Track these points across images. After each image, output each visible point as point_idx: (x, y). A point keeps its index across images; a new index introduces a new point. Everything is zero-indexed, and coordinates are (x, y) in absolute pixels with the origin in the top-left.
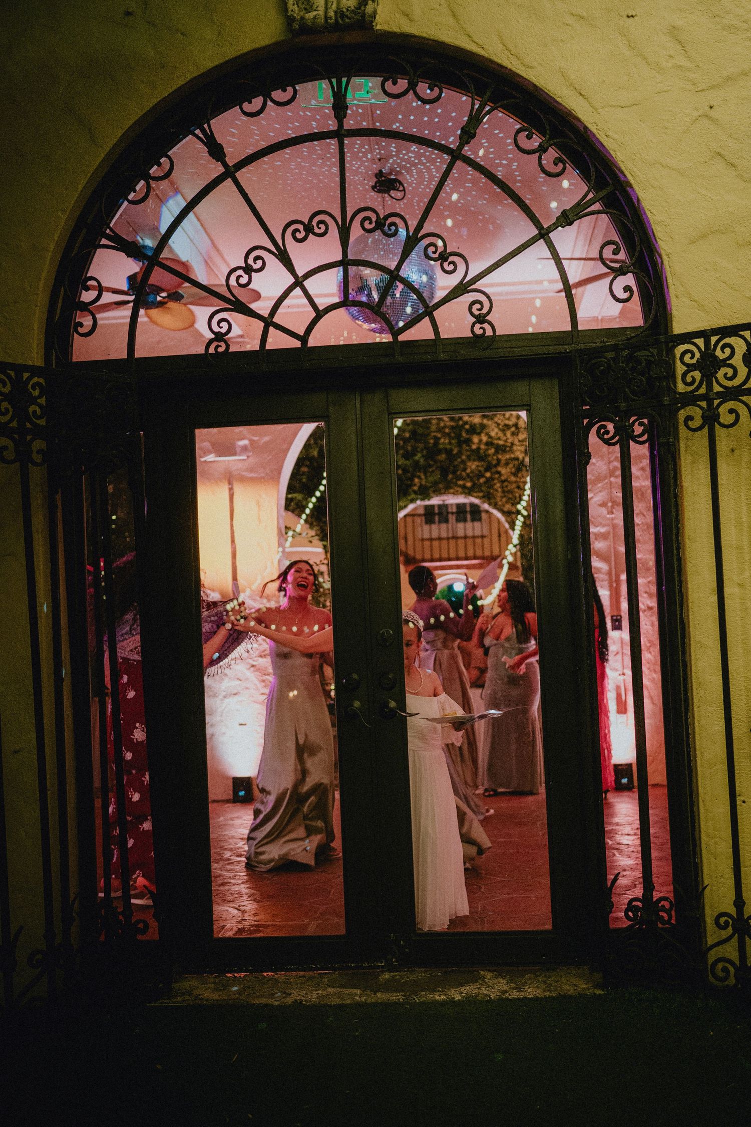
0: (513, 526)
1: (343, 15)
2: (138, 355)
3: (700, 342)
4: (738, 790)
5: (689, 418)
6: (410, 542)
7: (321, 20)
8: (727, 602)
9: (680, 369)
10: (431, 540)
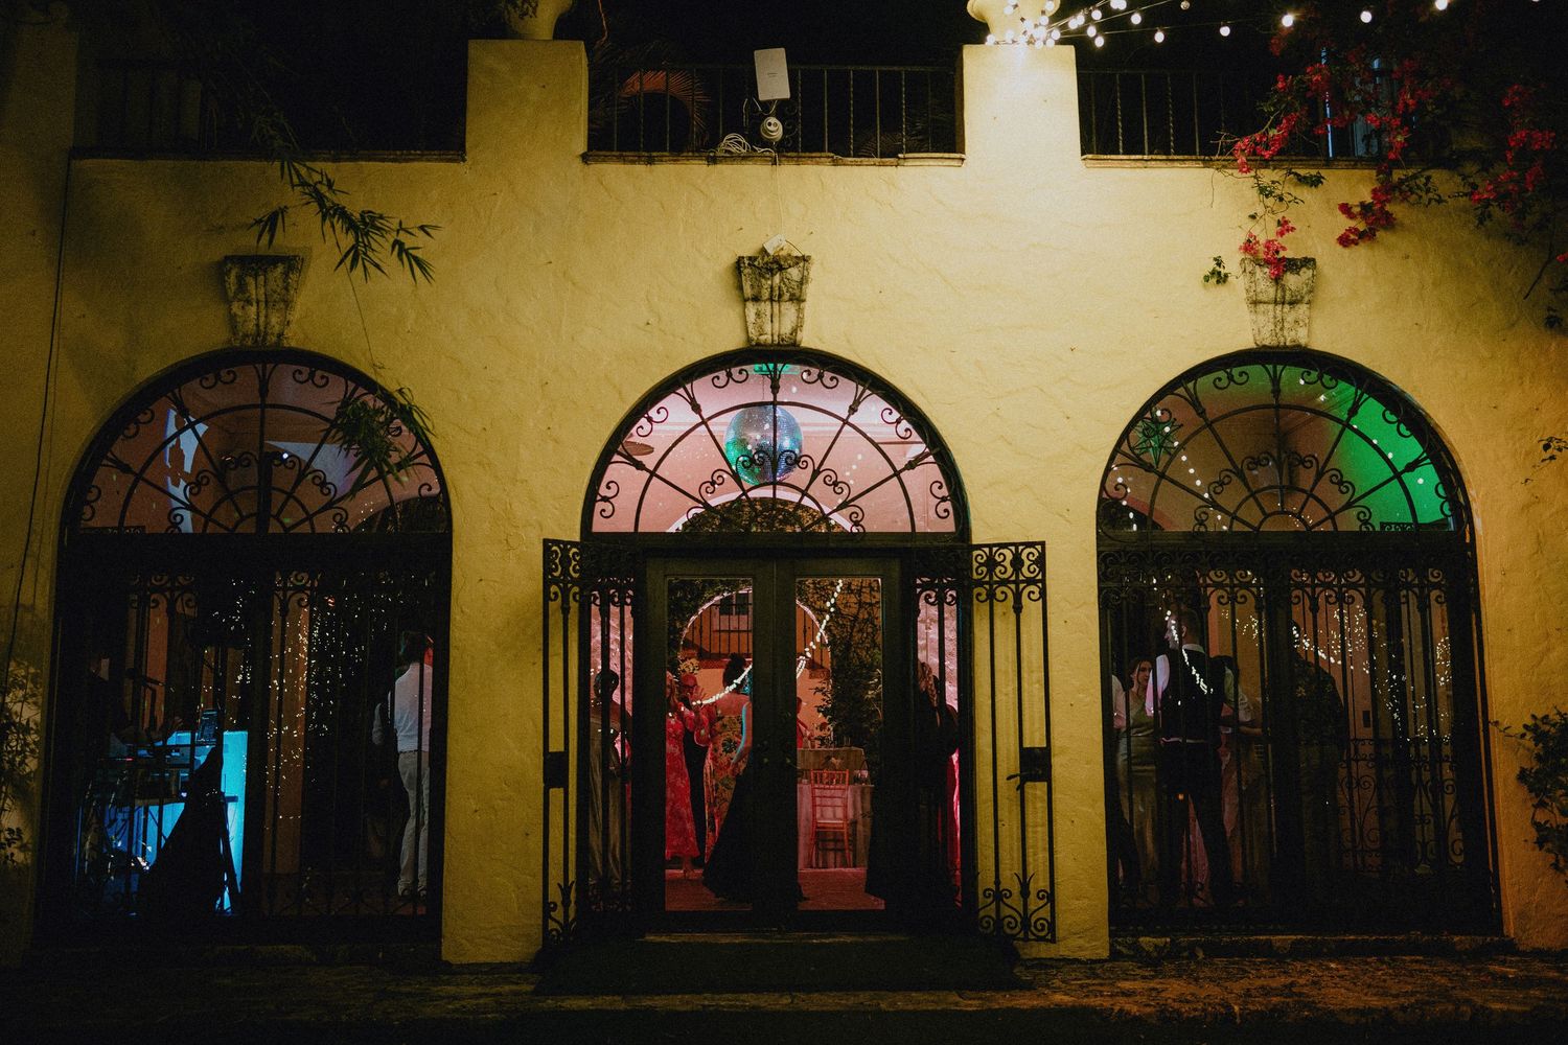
0: (821, 622)
1: (783, 340)
2: (639, 530)
3: (987, 550)
4: (999, 817)
5: (979, 594)
6: (706, 634)
7: (770, 341)
8: (997, 705)
9: (975, 565)
10: (729, 631)
